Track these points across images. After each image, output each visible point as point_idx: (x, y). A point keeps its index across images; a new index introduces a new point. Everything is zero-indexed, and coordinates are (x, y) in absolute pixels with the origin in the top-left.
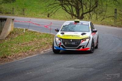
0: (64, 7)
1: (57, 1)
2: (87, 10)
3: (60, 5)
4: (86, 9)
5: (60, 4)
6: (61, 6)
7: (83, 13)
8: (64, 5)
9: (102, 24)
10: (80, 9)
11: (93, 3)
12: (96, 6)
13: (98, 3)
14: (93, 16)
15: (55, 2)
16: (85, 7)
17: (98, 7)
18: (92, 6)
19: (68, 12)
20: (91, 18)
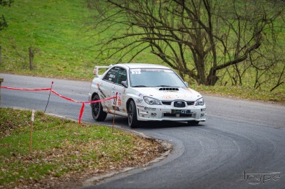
0: (158, 47)
1: (135, 27)
2: (227, 57)
3: (145, 40)
4: (224, 53)
5: (145, 36)
6: (148, 44)
7: (215, 65)
8: (156, 42)
9: (275, 100)
10: (205, 53)
11: (248, 36)
12: (257, 46)
13: (263, 35)
14: (247, 75)
15: (130, 32)
16: (223, 48)
17: (262, 49)
18: (242, 45)
19: (170, 61)
20: (241, 82)
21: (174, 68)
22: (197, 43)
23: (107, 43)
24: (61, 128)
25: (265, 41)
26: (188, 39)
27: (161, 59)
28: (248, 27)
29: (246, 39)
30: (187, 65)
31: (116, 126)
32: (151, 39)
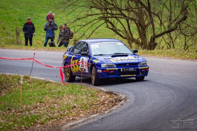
0: (111, 23)
1: (94, 9)
2: (162, 28)
3: (101, 18)
4: (160, 25)
5: (101, 15)
6: (103, 21)
7: (154, 34)
8: (110, 19)
10: (146, 26)
11: (177, 11)
12: (185, 18)
13: (189, 10)
14: (178, 40)
15: (90, 13)
16: (159, 22)
17: (188, 21)
18: (173, 18)
19: (120, 33)
20: (173, 46)
21: (124, 38)
22: (140, 18)
23: (73, 22)
24: (43, 87)
25: (190, 15)
26: (133, 16)
27: (113, 32)
28: (177, 5)
29: (176, 14)
30: (133, 35)
31: (83, 84)
32: (106, 18)
